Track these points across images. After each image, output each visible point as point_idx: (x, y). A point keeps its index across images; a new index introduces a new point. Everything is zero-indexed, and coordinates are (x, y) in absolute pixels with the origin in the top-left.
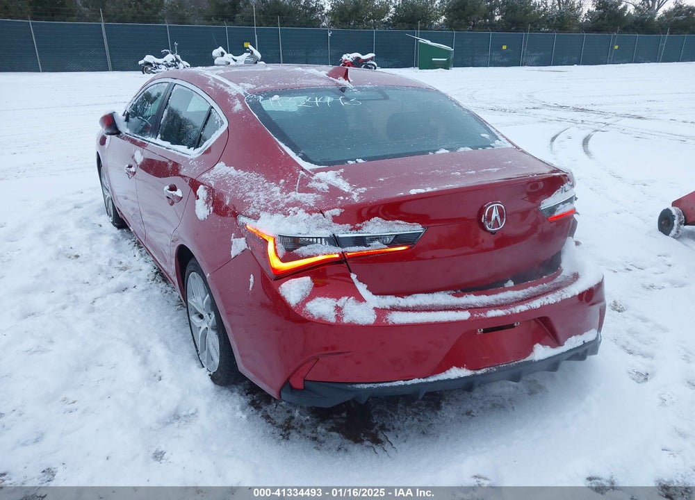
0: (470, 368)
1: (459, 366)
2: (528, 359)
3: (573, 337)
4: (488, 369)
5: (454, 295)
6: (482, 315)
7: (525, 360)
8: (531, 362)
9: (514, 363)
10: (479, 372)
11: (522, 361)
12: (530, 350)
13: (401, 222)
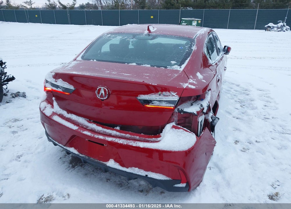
0: (79, 152)
1: (76, 148)
2: (104, 163)
3: (137, 168)
4: (85, 156)
5: (88, 121)
6: (81, 131)
7: (103, 162)
8: (105, 165)
9: (97, 161)
10: (81, 155)
11: (101, 162)
12: (107, 160)
13: (67, 83)
